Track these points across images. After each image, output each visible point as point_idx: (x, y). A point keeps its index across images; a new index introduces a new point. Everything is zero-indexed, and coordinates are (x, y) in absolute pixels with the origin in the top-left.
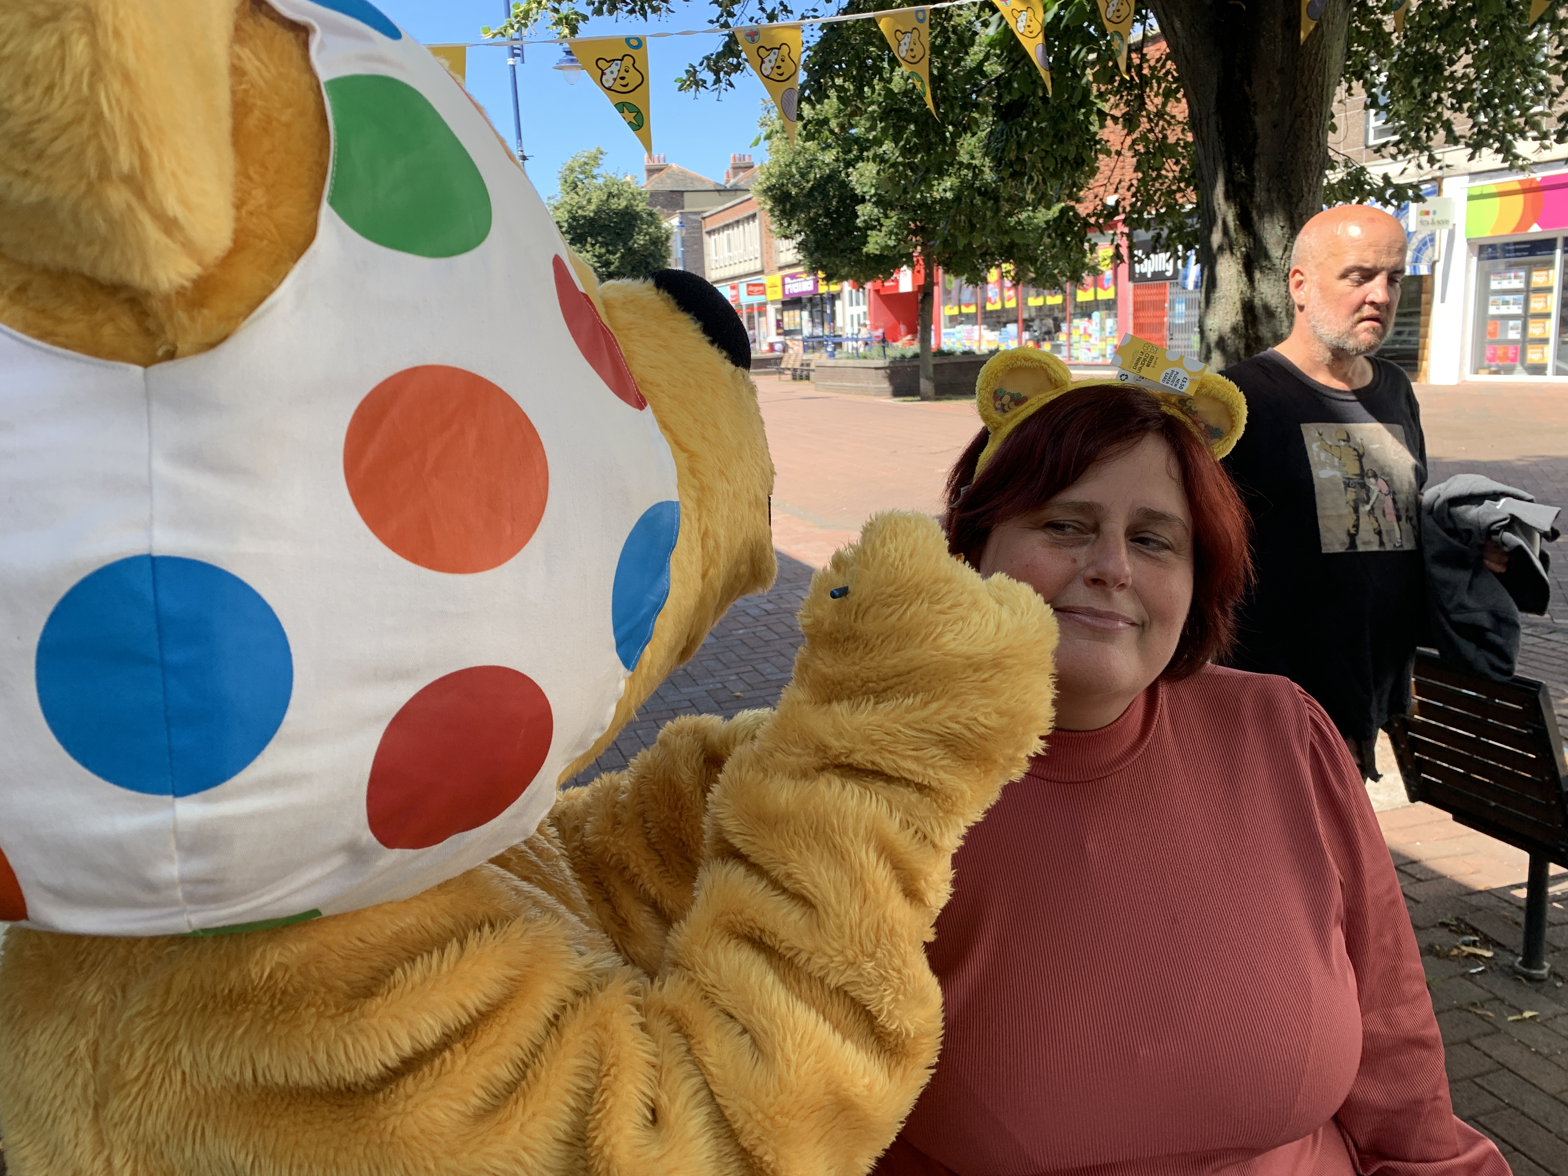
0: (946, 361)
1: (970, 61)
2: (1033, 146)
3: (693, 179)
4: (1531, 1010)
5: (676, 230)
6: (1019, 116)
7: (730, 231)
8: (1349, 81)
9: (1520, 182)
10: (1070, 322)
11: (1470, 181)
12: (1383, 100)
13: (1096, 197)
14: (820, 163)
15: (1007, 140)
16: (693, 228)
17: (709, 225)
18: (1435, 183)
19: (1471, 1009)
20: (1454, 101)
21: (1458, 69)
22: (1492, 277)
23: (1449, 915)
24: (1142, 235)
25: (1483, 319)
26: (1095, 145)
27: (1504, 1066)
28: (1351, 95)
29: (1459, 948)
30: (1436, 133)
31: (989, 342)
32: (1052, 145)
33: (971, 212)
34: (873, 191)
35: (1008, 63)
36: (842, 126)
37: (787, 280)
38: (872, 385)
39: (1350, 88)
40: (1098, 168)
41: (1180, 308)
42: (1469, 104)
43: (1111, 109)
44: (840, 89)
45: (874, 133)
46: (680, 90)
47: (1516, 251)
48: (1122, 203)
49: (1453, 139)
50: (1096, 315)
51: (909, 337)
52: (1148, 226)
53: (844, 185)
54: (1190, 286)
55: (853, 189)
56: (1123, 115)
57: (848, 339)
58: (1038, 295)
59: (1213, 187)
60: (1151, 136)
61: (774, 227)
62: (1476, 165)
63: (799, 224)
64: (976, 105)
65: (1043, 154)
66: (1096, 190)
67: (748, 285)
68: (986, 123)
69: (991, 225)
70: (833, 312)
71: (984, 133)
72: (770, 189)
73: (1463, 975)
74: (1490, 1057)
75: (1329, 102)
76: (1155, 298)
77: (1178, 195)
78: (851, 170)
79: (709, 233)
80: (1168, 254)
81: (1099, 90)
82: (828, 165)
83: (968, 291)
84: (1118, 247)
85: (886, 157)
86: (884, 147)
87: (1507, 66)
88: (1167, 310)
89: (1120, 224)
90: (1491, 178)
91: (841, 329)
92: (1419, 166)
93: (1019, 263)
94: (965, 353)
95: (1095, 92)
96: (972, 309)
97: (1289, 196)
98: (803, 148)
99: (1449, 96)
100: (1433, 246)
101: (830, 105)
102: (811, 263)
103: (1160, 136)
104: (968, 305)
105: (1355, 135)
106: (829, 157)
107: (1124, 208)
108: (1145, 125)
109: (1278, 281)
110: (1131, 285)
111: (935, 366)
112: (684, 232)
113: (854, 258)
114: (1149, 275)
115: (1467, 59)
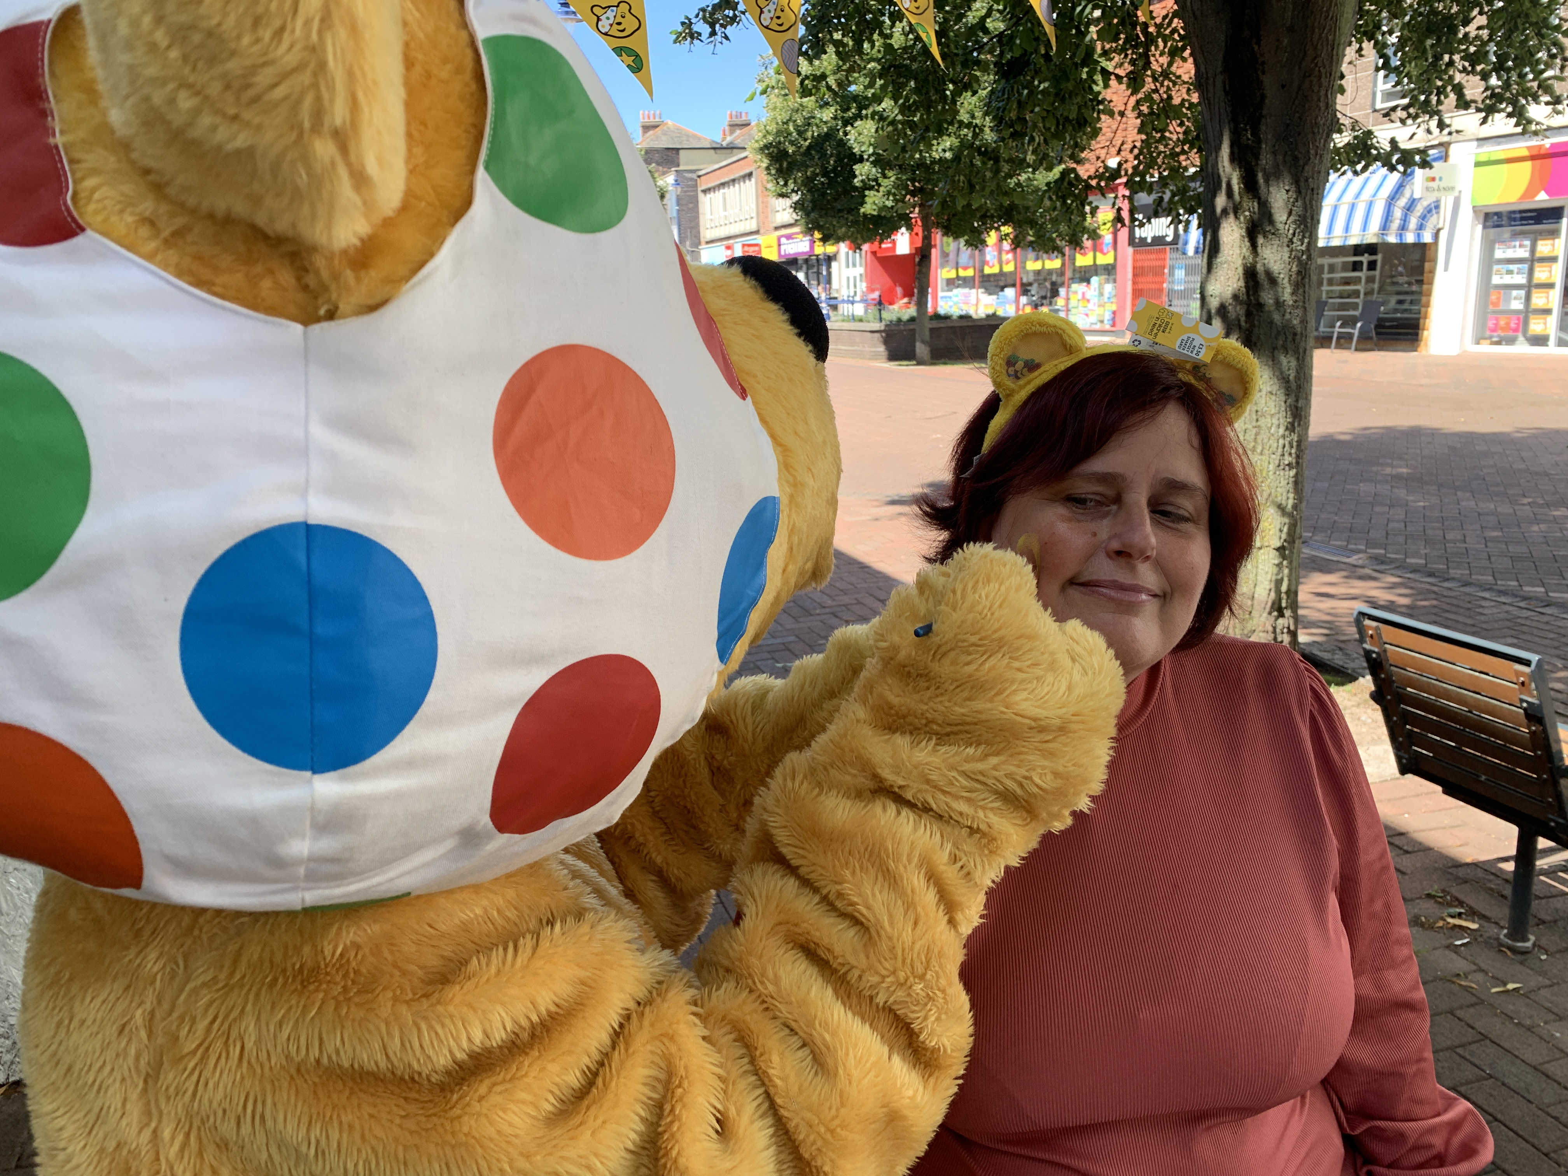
0: (942, 325)
1: (972, 18)
2: (1035, 106)
3: (689, 136)
4: (1514, 982)
5: (670, 188)
6: (1020, 74)
7: (726, 190)
8: (1360, 42)
9: (1528, 148)
10: (1069, 287)
11: (1478, 146)
12: (1395, 62)
13: (1098, 158)
14: (818, 121)
15: (1008, 98)
16: (689, 186)
17: (703, 184)
18: (1442, 149)
19: (1455, 979)
20: (1467, 64)
21: (1471, 29)
22: (1497, 246)
23: (1436, 887)
24: (1144, 199)
25: (1486, 288)
26: (1098, 105)
27: (1486, 1037)
28: (1361, 56)
29: (1444, 919)
30: (1446, 97)
31: (986, 306)
32: (1053, 104)
33: (971, 172)
34: (871, 150)
35: (1011, 19)
36: (840, 84)
37: (783, 240)
38: (867, 349)
39: (1360, 49)
40: (1101, 129)
41: (1180, 274)
42: (1482, 66)
43: (1115, 67)
44: (837, 44)
45: (873, 91)
46: (675, 42)
47: (1522, 219)
48: (1124, 166)
49: (1463, 104)
50: (1095, 280)
51: (906, 300)
52: (1150, 189)
53: (842, 144)
54: (1191, 251)
55: (851, 148)
56: (1127, 75)
57: (843, 301)
58: (1037, 259)
59: (1218, 148)
60: (1155, 96)
61: (770, 186)
62: (1488, 130)
63: (795, 182)
64: (977, 62)
65: (1045, 114)
66: (1097, 152)
67: (744, 245)
68: (987, 81)
69: (991, 186)
70: (829, 274)
71: (985, 92)
72: (766, 147)
73: (1448, 947)
74: (1473, 1028)
75: (1339, 62)
76: (1154, 263)
77: (1182, 158)
78: (849, 128)
79: (704, 191)
80: (1170, 219)
81: (1103, 48)
82: (826, 123)
83: (966, 253)
84: (1119, 210)
85: (885, 114)
86: (883, 105)
87: (1521, 27)
88: (1167, 276)
89: (1121, 188)
90: (1499, 144)
91: (837, 291)
92: (1429, 131)
93: (1017, 225)
94: (961, 317)
95: (1099, 50)
96: (970, 273)
97: (1296, 159)
98: (801, 105)
99: (1462, 58)
100: (1438, 213)
101: (829, 60)
102: (807, 224)
103: (1165, 96)
104: (965, 268)
105: (1363, 98)
106: (827, 114)
107: (1126, 171)
108: (1149, 84)
109: (1282, 246)
110: (1130, 250)
111: (931, 330)
112: (679, 190)
113: (851, 218)
114: (1149, 240)
115: (1482, 20)
